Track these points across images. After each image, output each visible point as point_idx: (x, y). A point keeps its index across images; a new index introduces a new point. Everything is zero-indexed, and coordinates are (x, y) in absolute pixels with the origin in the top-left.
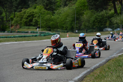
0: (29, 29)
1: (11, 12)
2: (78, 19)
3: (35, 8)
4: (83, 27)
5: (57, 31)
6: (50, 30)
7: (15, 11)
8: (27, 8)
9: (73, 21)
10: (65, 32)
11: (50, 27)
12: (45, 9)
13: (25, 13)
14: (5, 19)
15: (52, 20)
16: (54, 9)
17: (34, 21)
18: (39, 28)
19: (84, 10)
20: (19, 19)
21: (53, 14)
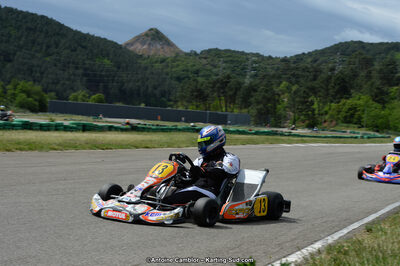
0: (348, 127)
1: (325, 103)
3: (359, 99)
6: (377, 131)
7: (332, 102)
8: (347, 98)
11: (377, 127)
12: (373, 100)
13: (344, 104)
14: (316, 112)
15: (382, 118)
16: (386, 103)
17: (356, 116)
18: (363, 127)
20: (334, 113)
21: (384, 108)
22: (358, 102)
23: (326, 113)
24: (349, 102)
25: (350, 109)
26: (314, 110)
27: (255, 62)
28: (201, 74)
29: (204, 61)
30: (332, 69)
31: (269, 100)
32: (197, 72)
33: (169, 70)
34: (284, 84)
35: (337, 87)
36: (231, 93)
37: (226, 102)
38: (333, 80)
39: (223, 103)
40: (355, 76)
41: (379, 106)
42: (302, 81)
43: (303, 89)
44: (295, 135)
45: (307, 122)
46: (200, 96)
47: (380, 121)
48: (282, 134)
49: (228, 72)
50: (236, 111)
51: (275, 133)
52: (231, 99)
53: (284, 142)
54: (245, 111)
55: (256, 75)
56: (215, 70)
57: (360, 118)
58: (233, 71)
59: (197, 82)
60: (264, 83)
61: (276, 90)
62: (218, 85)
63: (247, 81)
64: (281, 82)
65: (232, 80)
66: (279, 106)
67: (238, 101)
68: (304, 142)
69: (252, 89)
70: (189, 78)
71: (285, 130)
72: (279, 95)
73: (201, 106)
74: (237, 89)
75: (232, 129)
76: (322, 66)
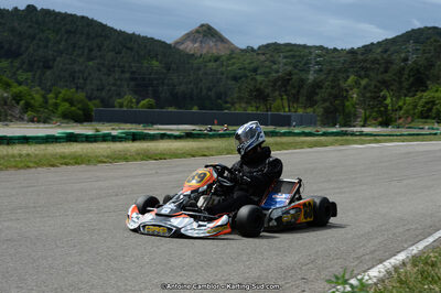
22: (436, 95)
23: (401, 108)
24: (427, 95)
25: (427, 103)
26: (387, 106)
27: (320, 56)
28: (259, 71)
29: (262, 58)
30: (406, 60)
31: (336, 97)
32: (255, 70)
33: (223, 69)
34: (352, 78)
35: (412, 79)
36: (293, 91)
37: (289, 101)
38: (406, 72)
39: (286, 104)
40: (432, 65)
42: (372, 74)
43: (373, 83)
44: (367, 135)
45: (380, 119)
46: (260, 96)
48: (353, 134)
49: (289, 68)
50: (300, 111)
51: (345, 134)
52: (295, 99)
53: (355, 142)
54: (309, 110)
55: (321, 70)
56: (275, 67)
57: (439, 112)
58: (295, 67)
59: (256, 80)
60: (330, 78)
61: (341, 82)
62: (279, 83)
63: (311, 77)
64: (348, 77)
65: (294, 77)
66: (347, 103)
67: (302, 99)
68: (379, 142)
69: (317, 85)
70: (246, 77)
71: (355, 129)
73: (261, 108)
74: (301, 87)
75: (297, 131)
76: (394, 57)
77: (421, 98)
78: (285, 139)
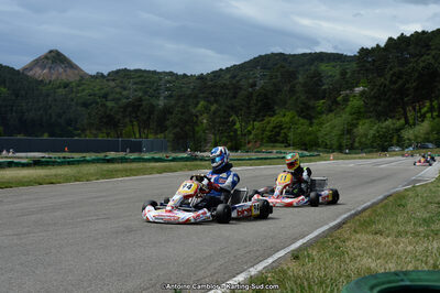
0: (273, 147)
1: (247, 123)
2: (349, 132)
3: (284, 116)
4: (356, 145)
5: (316, 150)
6: (306, 150)
7: (254, 121)
8: (271, 116)
9: (343, 134)
10: (328, 152)
11: (305, 144)
12: (299, 116)
14: (239, 132)
15: (310, 134)
16: (314, 117)
17: (282, 135)
18: (289, 146)
19: (357, 119)
20: (259, 132)
21: (311, 124)
22: (287, 119)
23: (250, 132)
24: (274, 120)
25: (275, 127)
26: (236, 130)
27: (169, 82)
28: (110, 98)
29: (112, 84)
30: (254, 85)
31: (186, 123)
32: (105, 96)
33: (73, 95)
34: (202, 103)
35: (259, 104)
36: (145, 117)
37: (139, 127)
38: (254, 98)
39: (136, 130)
41: (306, 122)
42: (221, 99)
43: (223, 108)
46: (110, 122)
47: (308, 138)
48: (202, 159)
49: (140, 94)
50: (151, 137)
51: (195, 159)
52: (145, 125)
54: (160, 136)
55: (170, 96)
56: (125, 93)
57: (286, 136)
58: (146, 93)
59: (107, 107)
60: (181, 103)
61: (194, 111)
62: (130, 109)
63: (161, 103)
64: (198, 102)
65: (144, 103)
66: (197, 129)
67: (153, 125)
69: (167, 111)
70: (97, 103)
71: (205, 154)
72: (197, 116)
73: (112, 134)
74: (151, 113)
75: (147, 156)
76: (241, 83)
77: (269, 123)
78: (134, 165)
